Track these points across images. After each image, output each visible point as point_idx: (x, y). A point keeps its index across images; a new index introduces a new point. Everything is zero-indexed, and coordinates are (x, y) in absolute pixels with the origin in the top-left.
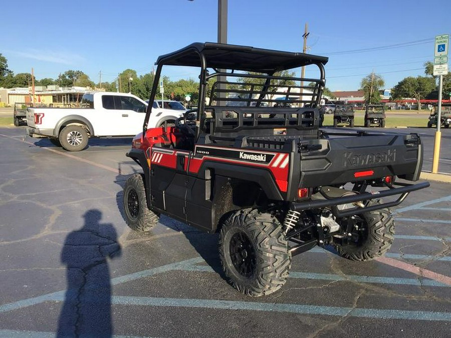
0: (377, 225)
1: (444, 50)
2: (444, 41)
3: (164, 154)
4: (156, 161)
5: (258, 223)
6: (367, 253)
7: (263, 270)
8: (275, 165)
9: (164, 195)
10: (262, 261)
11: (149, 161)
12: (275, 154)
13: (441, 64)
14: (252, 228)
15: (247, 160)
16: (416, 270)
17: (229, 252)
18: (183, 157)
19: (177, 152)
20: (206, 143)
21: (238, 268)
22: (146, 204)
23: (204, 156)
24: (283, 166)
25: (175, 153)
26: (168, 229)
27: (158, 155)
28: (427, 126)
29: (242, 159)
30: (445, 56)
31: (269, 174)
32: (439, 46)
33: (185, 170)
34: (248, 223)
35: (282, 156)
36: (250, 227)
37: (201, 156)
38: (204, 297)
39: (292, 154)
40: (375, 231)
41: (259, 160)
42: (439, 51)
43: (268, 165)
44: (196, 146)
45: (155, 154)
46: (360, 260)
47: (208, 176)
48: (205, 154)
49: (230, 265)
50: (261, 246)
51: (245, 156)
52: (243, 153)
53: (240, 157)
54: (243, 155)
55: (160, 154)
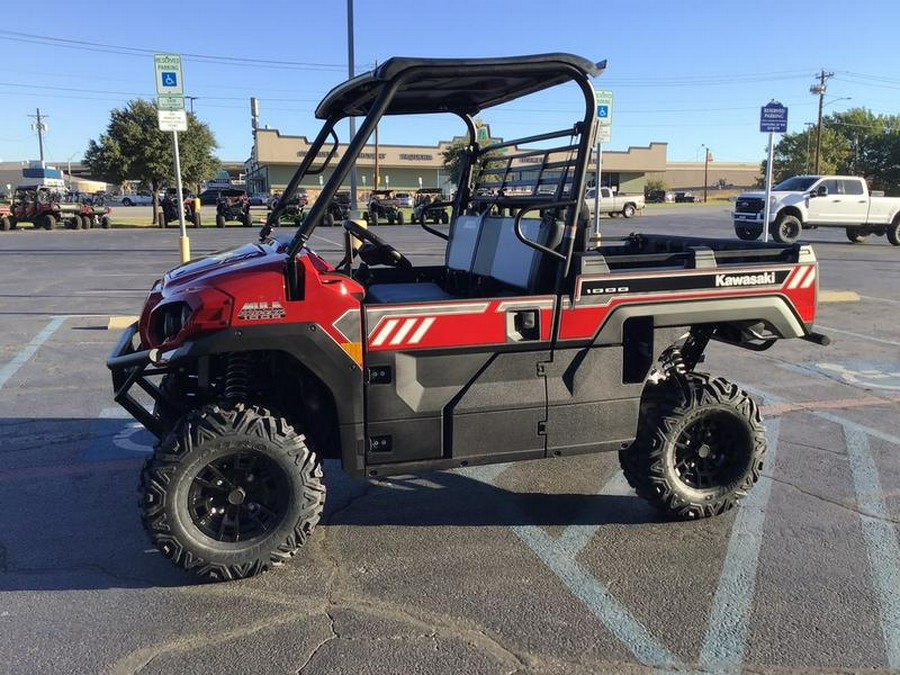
15: (733, 287)
29: (721, 288)
41: (761, 282)
51: (727, 281)
52: (723, 276)
53: (717, 284)
54: (724, 280)
55: (420, 320)
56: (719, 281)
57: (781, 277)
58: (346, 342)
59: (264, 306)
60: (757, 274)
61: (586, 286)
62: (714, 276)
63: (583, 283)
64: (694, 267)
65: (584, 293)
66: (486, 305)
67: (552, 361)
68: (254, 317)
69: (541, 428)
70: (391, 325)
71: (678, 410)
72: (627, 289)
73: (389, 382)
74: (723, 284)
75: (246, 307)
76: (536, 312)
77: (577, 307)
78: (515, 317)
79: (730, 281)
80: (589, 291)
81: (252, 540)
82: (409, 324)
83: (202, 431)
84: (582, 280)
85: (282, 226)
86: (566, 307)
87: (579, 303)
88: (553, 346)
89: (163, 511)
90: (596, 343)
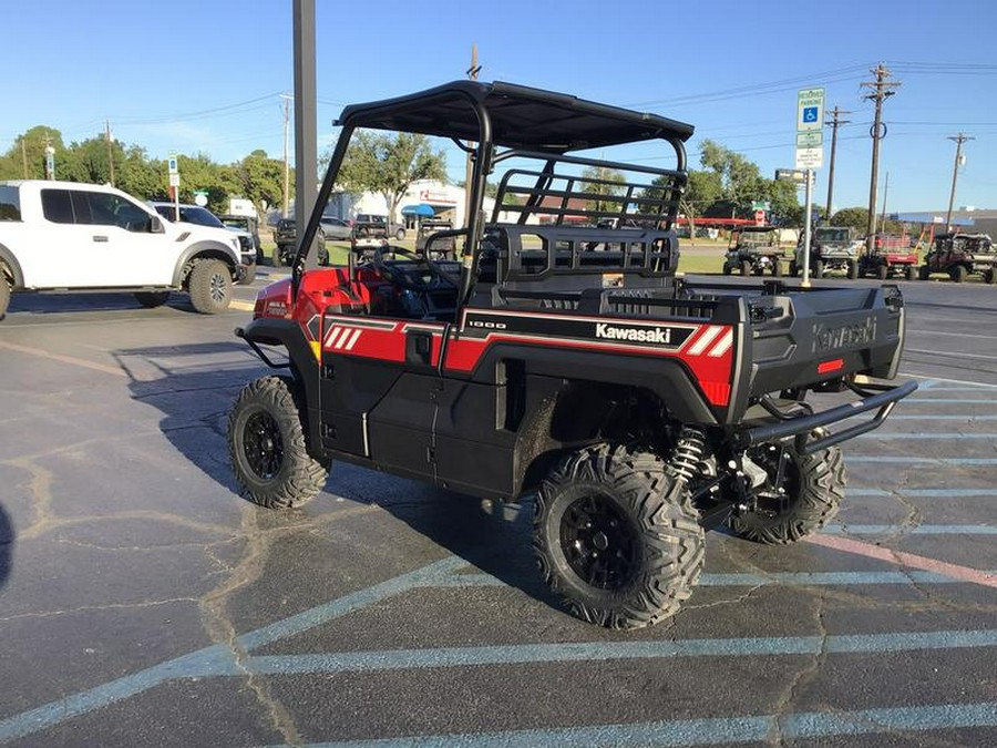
0: (819, 469)
1: (815, 120)
2: (816, 102)
3: (364, 330)
4: (339, 345)
5: (641, 475)
6: (798, 527)
7: (660, 573)
8: (697, 349)
9: (365, 421)
10: (656, 553)
11: (316, 347)
12: (696, 328)
13: (809, 146)
14: (629, 484)
15: (616, 340)
16: (886, 555)
17: (558, 541)
18: (428, 335)
19: (407, 325)
20: (493, 304)
21: (585, 571)
22: (304, 444)
23: (491, 334)
24: (718, 351)
25: (399, 327)
26: (340, 499)
27: (347, 332)
28: (722, 272)
29: (601, 339)
30: (818, 131)
31: (681, 370)
32: (806, 111)
33: (434, 364)
34: (617, 476)
35: (713, 331)
36: (624, 482)
37: (482, 332)
38: (522, 641)
39: (741, 326)
40: (816, 482)
41: (653, 340)
42: (805, 120)
43: (676, 350)
44: (466, 311)
45: (337, 331)
46: (780, 541)
47: (501, 378)
48: (495, 329)
49: (563, 567)
50: (655, 521)
51: (609, 333)
52: (604, 326)
53: (598, 335)
54: (606, 330)
55: (353, 331)
56: (600, 330)
57: (678, 337)
58: (313, 340)
60: (647, 329)
61: (471, 317)
62: (596, 324)
63: (468, 314)
65: (467, 325)
66: (395, 324)
67: (442, 389)
69: (431, 454)
72: (504, 326)
74: (604, 335)
77: (461, 338)
78: (416, 340)
79: (613, 333)
86: (453, 337)
87: (462, 335)
88: (442, 374)
90: (474, 379)
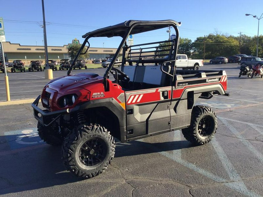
3: (144, 94)
8: (222, 81)
15: (210, 82)
24: (225, 81)
25: (157, 90)
37: (182, 87)
48: (185, 85)
55: (140, 95)
56: (207, 81)
57: (220, 79)
58: (121, 103)
59: (99, 93)
60: (215, 79)
61: (179, 83)
62: (206, 79)
63: (178, 83)
64: (201, 77)
65: (178, 85)
66: (155, 90)
67: (171, 105)
68: (96, 97)
69: (169, 123)
70: (132, 97)
71: (199, 116)
72: (187, 84)
73: (132, 114)
75: (94, 94)
76: (167, 91)
77: (177, 89)
78: (162, 93)
80: (179, 85)
81: (97, 164)
82: (137, 96)
83: (83, 133)
84: (177, 82)
85: (17, 72)
86: (174, 89)
88: (171, 100)
89: (73, 159)
90: (181, 99)
